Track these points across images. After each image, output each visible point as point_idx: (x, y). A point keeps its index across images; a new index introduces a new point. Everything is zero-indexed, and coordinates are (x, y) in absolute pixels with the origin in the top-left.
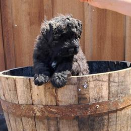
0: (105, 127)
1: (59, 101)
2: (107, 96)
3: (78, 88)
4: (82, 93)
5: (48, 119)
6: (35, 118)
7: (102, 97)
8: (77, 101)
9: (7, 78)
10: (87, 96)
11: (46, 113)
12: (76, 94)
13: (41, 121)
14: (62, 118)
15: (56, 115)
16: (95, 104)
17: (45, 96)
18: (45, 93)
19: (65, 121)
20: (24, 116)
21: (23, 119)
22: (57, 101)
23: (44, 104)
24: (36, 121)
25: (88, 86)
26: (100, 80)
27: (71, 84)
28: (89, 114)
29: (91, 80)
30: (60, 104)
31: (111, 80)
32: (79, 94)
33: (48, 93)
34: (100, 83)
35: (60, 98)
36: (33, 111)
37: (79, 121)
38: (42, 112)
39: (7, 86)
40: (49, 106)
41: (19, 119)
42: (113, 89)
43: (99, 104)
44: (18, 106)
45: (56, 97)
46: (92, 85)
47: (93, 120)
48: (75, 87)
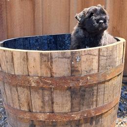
0: (95, 97)
2: (97, 68)
3: (72, 61)
4: (75, 66)
5: (43, 89)
6: (30, 88)
7: (92, 69)
8: (70, 73)
9: (4, 51)
10: (79, 69)
11: (41, 84)
12: (70, 67)
13: (36, 91)
14: (55, 89)
15: (51, 86)
16: (86, 76)
17: (41, 68)
18: (41, 65)
19: (58, 91)
20: (20, 86)
21: (19, 88)
22: (52, 73)
23: (39, 75)
24: (32, 91)
25: (80, 60)
26: (91, 55)
27: (65, 58)
28: (81, 85)
29: (83, 54)
30: (55, 76)
31: (101, 54)
32: (72, 66)
35: (54, 70)
36: (29, 82)
37: (71, 92)
38: (38, 82)
39: (4, 58)
40: (44, 78)
41: (15, 89)
42: (102, 62)
43: (90, 76)
44: (14, 77)
46: (84, 58)
47: (84, 91)
48: (68, 61)
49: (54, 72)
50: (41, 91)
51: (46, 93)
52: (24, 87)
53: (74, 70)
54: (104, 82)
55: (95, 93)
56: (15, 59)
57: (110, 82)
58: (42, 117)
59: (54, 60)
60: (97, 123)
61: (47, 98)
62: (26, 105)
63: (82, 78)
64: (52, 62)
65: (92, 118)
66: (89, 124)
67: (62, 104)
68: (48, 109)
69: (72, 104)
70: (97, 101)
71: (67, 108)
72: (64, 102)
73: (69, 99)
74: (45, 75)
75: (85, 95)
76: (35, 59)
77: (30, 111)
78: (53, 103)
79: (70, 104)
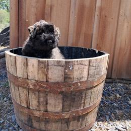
0: (83, 100)
1: (49, 78)
2: (87, 76)
3: (65, 69)
4: (68, 74)
5: (39, 91)
6: (28, 89)
7: (83, 77)
8: (63, 80)
9: (10, 56)
10: (72, 77)
11: (38, 87)
12: (63, 74)
13: (33, 93)
14: (50, 92)
15: (46, 90)
16: (77, 83)
17: (38, 73)
18: (38, 71)
19: (52, 94)
20: (21, 86)
21: (20, 88)
22: (47, 78)
23: (37, 79)
24: (30, 91)
25: (73, 68)
26: (82, 64)
27: (60, 66)
28: (72, 90)
29: (76, 63)
30: (50, 81)
31: (91, 64)
32: (65, 74)
33: (40, 72)
34: (83, 66)
35: (50, 76)
36: (28, 84)
37: (63, 95)
38: (35, 85)
40: (40, 82)
41: (17, 88)
42: (91, 72)
43: (80, 82)
45: (47, 75)
46: (76, 67)
49: (50, 77)
50: (37, 93)
51: (42, 95)
52: (23, 88)
53: (66, 77)
54: (91, 88)
55: (84, 97)
57: (96, 88)
58: (37, 114)
59: (49, 67)
60: (83, 120)
61: (42, 99)
62: (25, 102)
63: (74, 84)
64: (48, 69)
65: (79, 117)
66: (76, 121)
67: (55, 105)
68: (42, 108)
69: (63, 106)
70: (84, 103)
71: (59, 109)
72: (57, 103)
73: (61, 101)
74: (41, 80)
75: (74, 99)
76: (33, 65)
77: (28, 108)
78: (47, 104)
79: (61, 105)
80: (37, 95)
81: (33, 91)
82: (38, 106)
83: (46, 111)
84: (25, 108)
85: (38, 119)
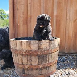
2: (49, 47)
3: (39, 44)
4: (40, 46)
6: (22, 55)
7: (47, 48)
9: (13, 40)
10: (42, 48)
11: (27, 53)
14: (32, 55)
15: (30, 54)
17: (27, 47)
21: (18, 55)
22: (31, 49)
23: (26, 50)
25: (42, 44)
26: (46, 42)
28: (42, 54)
29: (43, 42)
30: (32, 50)
33: (28, 46)
36: (22, 53)
37: (38, 56)
38: (25, 53)
39: (13, 43)
41: (17, 55)
43: (46, 50)
44: (17, 50)
45: (31, 48)
47: (43, 56)
48: (37, 44)
50: (27, 56)
51: (29, 57)
52: (20, 55)
53: (39, 48)
54: (51, 53)
55: (48, 57)
56: (17, 44)
57: (54, 53)
58: (27, 66)
59: (32, 44)
60: (48, 69)
61: (29, 59)
62: (21, 62)
63: (43, 51)
64: (31, 45)
65: (47, 67)
66: (45, 69)
68: (29, 63)
69: (39, 61)
70: (48, 60)
71: (37, 63)
72: (36, 60)
73: (38, 59)
74: (28, 50)
75: (44, 58)
76: (24, 44)
77: (22, 64)
78: (31, 61)
79: (38, 61)
80: (27, 57)
81: (25, 55)
82: (27, 63)
83: (31, 65)
84: (21, 64)
85: (28, 69)
